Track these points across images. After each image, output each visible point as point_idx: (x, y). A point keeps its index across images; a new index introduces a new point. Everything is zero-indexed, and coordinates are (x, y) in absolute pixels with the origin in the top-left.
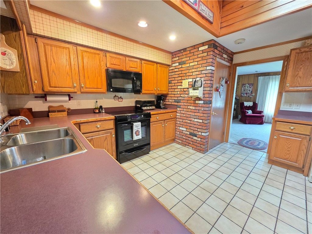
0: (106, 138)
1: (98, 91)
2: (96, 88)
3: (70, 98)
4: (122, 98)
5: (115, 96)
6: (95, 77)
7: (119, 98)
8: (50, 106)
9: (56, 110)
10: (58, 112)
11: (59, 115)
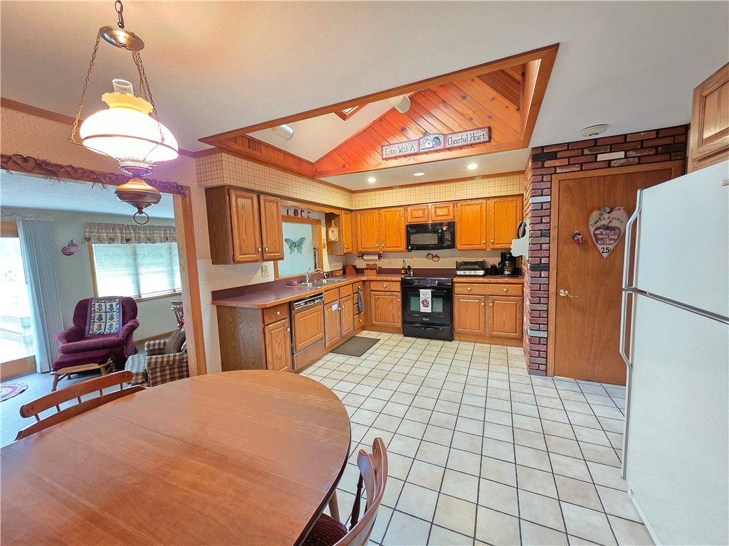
0: (392, 301)
1: (396, 250)
2: (396, 247)
3: (380, 256)
4: (438, 257)
5: (429, 254)
6: (395, 235)
7: (433, 257)
8: (367, 265)
9: (370, 268)
10: (371, 269)
11: (371, 272)
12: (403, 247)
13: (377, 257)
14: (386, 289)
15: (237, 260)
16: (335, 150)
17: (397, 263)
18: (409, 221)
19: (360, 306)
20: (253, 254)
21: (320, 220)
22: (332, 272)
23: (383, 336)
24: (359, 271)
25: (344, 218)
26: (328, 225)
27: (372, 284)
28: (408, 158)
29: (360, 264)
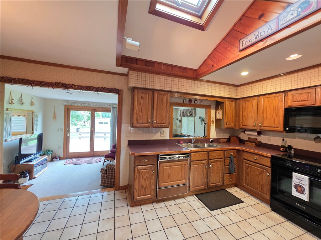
0: (262, 173)
1: (274, 130)
2: (273, 127)
3: (259, 133)
5: (318, 137)
6: (273, 117)
8: (249, 138)
9: (250, 140)
10: (250, 142)
11: (250, 144)
12: (281, 128)
13: (256, 134)
14: (256, 161)
15: (134, 125)
16: (208, 57)
17: (276, 141)
18: (289, 104)
19: (231, 168)
20: (146, 123)
21: (211, 106)
22: (218, 139)
23: (249, 200)
24: (242, 142)
25: (227, 104)
26: (217, 109)
27: (245, 154)
28: (264, 41)
29: (244, 136)
